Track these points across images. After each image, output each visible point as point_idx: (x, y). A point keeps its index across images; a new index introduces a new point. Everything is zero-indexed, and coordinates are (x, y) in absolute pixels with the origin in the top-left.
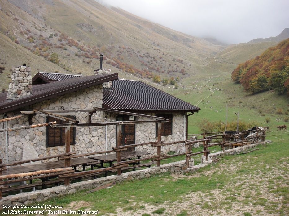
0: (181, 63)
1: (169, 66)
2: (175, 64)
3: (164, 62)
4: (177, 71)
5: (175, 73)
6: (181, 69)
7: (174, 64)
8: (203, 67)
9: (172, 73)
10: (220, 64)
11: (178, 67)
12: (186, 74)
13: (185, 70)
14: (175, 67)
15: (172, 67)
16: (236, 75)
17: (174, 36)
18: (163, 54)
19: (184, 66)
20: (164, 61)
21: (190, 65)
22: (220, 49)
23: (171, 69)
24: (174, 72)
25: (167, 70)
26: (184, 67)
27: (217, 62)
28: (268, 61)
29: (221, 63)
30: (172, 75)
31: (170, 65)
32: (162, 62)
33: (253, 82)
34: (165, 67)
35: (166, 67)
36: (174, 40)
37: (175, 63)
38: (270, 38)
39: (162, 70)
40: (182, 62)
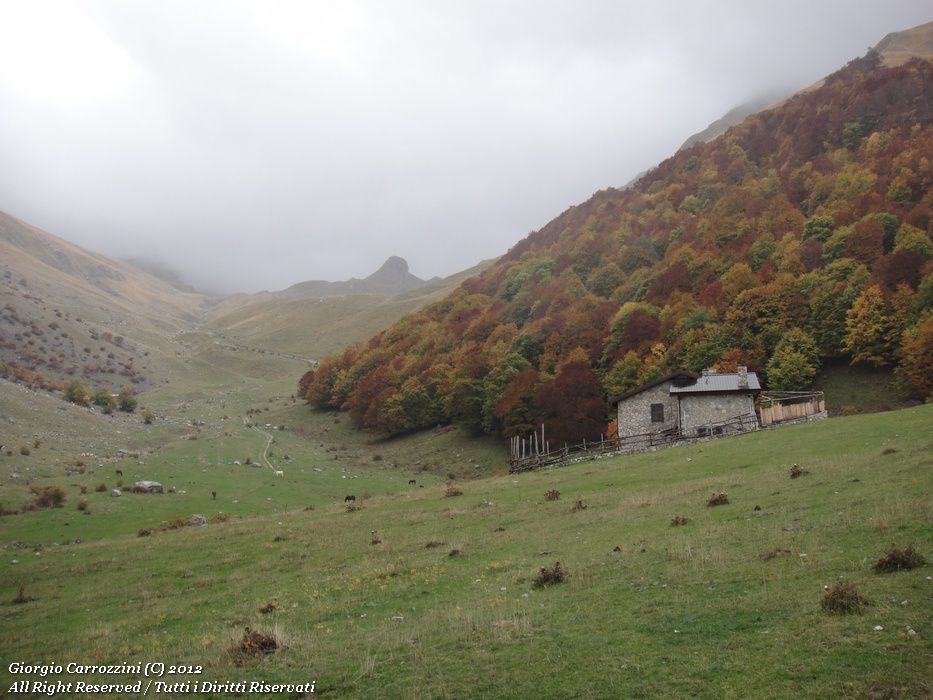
0: (118, 346)
1: (84, 354)
2: (102, 349)
3: (66, 341)
4: (112, 371)
5: (108, 377)
6: (121, 364)
7: (98, 348)
8: (187, 362)
9: (100, 376)
10: (233, 354)
11: (111, 356)
12: (143, 380)
13: (136, 367)
14: (103, 356)
15: (94, 357)
16: (322, 386)
17: (60, 255)
18: (59, 315)
19: (129, 354)
20: (65, 336)
21: (146, 354)
22: (201, 306)
23: (91, 363)
24: (103, 371)
25: (81, 365)
26: (131, 359)
27: (223, 348)
28: (414, 352)
29: (234, 350)
30: (99, 382)
31: (87, 350)
32: (62, 339)
33: (390, 407)
34: (72, 356)
35: (77, 355)
36: (61, 269)
37: (103, 346)
38: (349, 282)
39: (67, 365)
40: (119, 342)
